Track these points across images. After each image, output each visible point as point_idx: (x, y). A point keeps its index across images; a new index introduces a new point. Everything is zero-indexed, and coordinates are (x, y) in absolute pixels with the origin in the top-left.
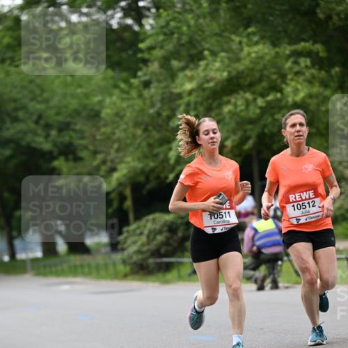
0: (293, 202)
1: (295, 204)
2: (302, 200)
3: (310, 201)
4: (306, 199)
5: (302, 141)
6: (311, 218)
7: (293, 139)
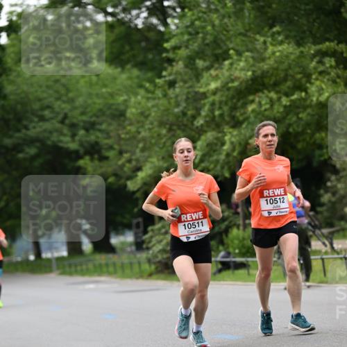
0: (267, 197)
1: (269, 199)
2: (275, 196)
3: (281, 197)
4: (278, 196)
5: (274, 150)
6: (281, 212)
7: (265, 148)
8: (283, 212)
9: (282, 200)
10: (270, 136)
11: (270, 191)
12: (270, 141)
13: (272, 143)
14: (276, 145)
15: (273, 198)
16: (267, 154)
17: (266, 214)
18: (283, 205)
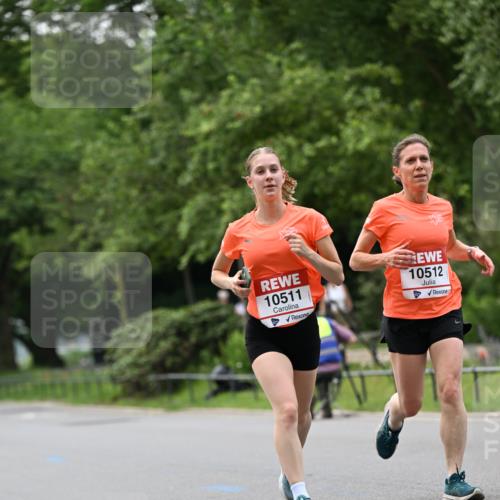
1: (415, 269)
3: (437, 266)
4: (431, 264)
5: (426, 183)
6: (436, 292)
7: (412, 182)
8: (440, 292)
9: (438, 272)
10: (418, 161)
11: (419, 255)
12: (419, 169)
13: (424, 172)
16: (414, 193)
17: (410, 295)
18: (440, 281)
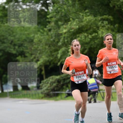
6: (115, 72)
7: (108, 45)
9: (115, 67)
11: (110, 63)
14: (112, 43)
15: (112, 66)
17: (109, 73)
18: (116, 69)
